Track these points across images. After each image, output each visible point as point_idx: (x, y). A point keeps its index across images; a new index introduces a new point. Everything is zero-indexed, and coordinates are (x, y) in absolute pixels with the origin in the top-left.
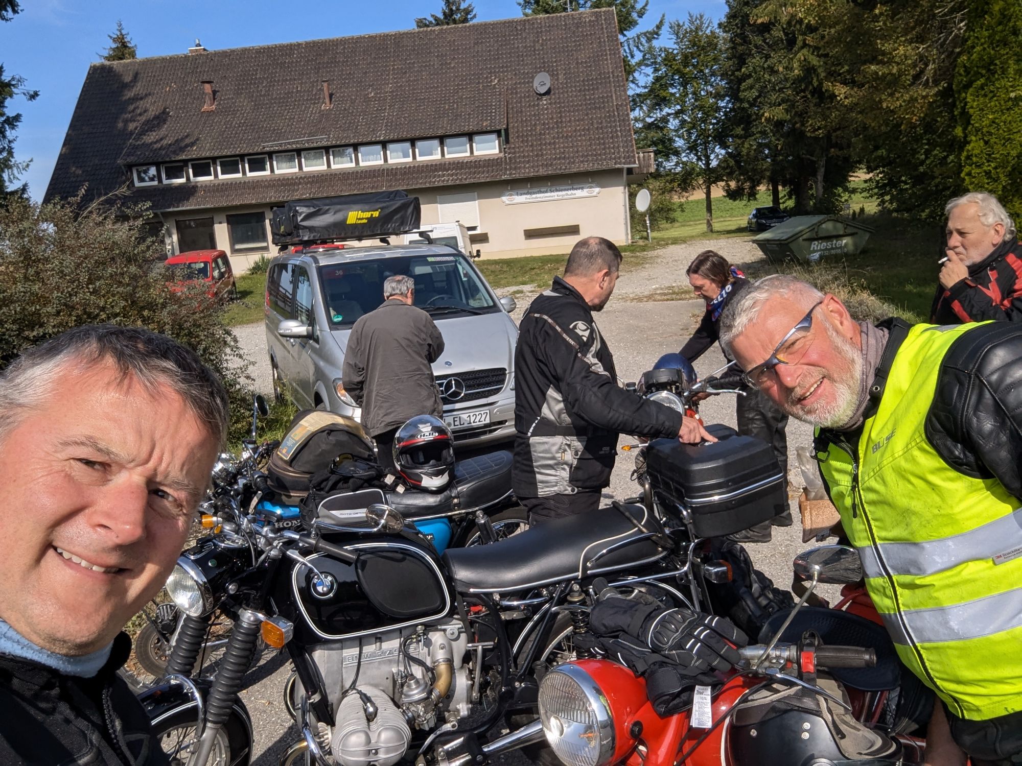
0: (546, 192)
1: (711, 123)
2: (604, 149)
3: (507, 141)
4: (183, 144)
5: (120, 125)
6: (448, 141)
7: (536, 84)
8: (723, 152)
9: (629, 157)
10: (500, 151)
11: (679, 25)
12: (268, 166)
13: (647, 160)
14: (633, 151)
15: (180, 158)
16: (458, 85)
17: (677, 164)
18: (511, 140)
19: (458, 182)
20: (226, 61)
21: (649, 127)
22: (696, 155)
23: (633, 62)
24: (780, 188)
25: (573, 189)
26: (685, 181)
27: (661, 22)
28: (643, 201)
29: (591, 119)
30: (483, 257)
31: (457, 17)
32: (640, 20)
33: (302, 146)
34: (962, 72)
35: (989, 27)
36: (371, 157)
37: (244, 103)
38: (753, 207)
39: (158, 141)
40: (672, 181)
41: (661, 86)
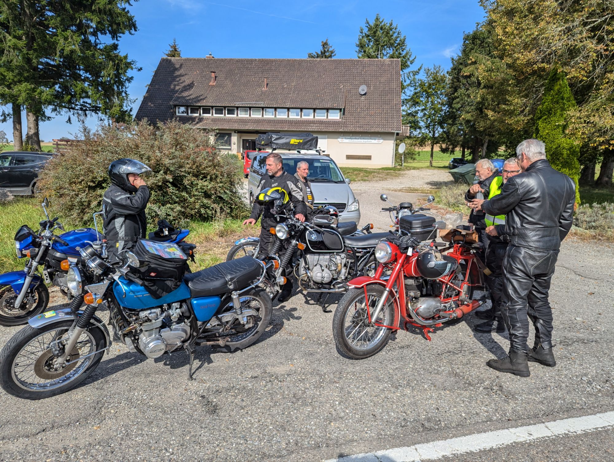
0: (359, 139)
1: (438, 116)
2: (387, 123)
3: (344, 114)
4: (199, 99)
5: (172, 87)
6: (317, 111)
7: (360, 90)
8: (442, 130)
9: (398, 128)
10: (340, 118)
11: (428, 70)
12: (236, 113)
13: (406, 130)
14: (400, 125)
15: (197, 105)
16: (325, 86)
17: (419, 133)
18: (346, 114)
19: (319, 130)
20: (222, 64)
21: (409, 114)
22: (429, 130)
23: (405, 84)
24: (466, 150)
25: (371, 139)
26: (422, 142)
27: (421, 67)
28: (402, 149)
29: (382, 109)
31: (327, 54)
32: (411, 65)
33: (252, 106)
34: (539, 112)
35: (552, 95)
36: (282, 115)
37: (228, 83)
38: (452, 157)
39: (189, 96)
40: (416, 141)
41: (417, 96)
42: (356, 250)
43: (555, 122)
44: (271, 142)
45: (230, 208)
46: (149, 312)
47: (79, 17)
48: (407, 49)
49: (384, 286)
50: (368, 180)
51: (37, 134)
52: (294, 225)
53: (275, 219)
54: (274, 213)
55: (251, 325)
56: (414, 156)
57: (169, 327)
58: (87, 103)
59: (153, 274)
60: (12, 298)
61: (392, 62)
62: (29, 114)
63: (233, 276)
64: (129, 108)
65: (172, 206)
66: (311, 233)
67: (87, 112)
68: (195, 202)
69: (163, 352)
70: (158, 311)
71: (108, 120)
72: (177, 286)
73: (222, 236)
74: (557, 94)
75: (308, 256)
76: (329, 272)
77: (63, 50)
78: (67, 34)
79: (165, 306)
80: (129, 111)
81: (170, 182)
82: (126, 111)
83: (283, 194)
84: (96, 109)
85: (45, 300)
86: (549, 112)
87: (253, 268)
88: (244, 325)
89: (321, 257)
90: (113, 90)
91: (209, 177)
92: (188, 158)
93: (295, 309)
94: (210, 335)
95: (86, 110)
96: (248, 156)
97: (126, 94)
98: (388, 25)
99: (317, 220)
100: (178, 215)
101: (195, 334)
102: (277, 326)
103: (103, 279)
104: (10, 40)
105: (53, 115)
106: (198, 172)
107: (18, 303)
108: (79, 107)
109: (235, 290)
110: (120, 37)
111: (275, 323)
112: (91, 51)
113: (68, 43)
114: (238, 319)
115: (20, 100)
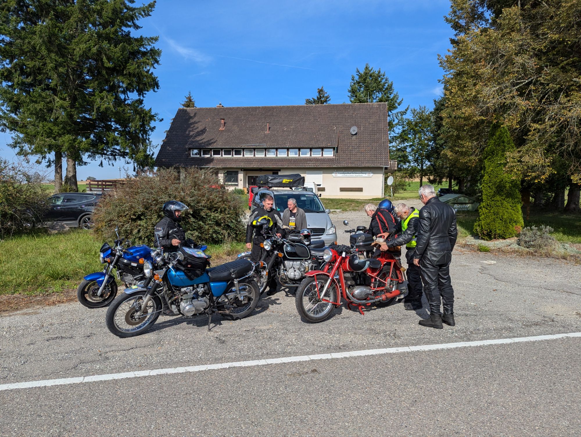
0: (351, 173)
1: (425, 151)
2: (376, 159)
3: (337, 152)
4: (211, 142)
5: (187, 133)
6: (313, 150)
7: (351, 130)
8: (429, 163)
9: (386, 163)
10: (334, 156)
11: (415, 110)
12: (242, 154)
13: (394, 164)
14: (388, 161)
15: (208, 147)
16: (320, 128)
17: (409, 166)
18: (339, 152)
19: (315, 167)
20: (230, 111)
21: (398, 150)
22: (417, 163)
23: (394, 123)
24: (452, 180)
25: (362, 173)
26: (411, 174)
27: (408, 108)
28: (390, 181)
29: (372, 146)
30: (322, 197)
31: (323, 99)
32: (398, 107)
33: (256, 147)
34: (485, 153)
35: (494, 140)
36: (282, 154)
37: (236, 128)
38: (440, 187)
39: (201, 140)
40: (406, 173)
41: (405, 134)
42: (318, 258)
43: (498, 161)
44: (268, 182)
45: (236, 233)
46: (186, 288)
47: (113, 80)
48: (395, 93)
49: (328, 276)
50: (358, 210)
51: (75, 176)
52: (276, 241)
53: (264, 237)
54: (263, 233)
55: (246, 302)
56: (404, 187)
57: (197, 299)
58: (116, 149)
59: (189, 266)
60: (96, 289)
61: (379, 105)
62: (69, 160)
63: (235, 270)
64: (152, 153)
65: (192, 233)
66: (287, 246)
67: (116, 157)
68: (209, 229)
69: (193, 313)
70: (191, 288)
71: (134, 163)
72: (202, 274)
73: (229, 255)
74: (498, 139)
75: (286, 262)
76: (299, 272)
77: (99, 107)
78: (103, 95)
79: (195, 286)
80: (151, 155)
81: (190, 214)
82: (149, 155)
83: (269, 220)
84: (123, 154)
85: (115, 291)
86: (492, 153)
87: (247, 265)
88: (241, 301)
89: (295, 263)
90: (139, 137)
91: (219, 210)
92: (204, 196)
93: (278, 299)
94: (221, 306)
95: (116, 155)
96: (252, 191)
97: (149, 140)
98: (377, 73)
99: (291, 237)
100: (196, 239)
101: (212, 304)
102: (265, 308)
103: (163, 268)
104: (58, 101)
105: (88, 160)
106: (211, 206)
107: (99, 292)
108: (109, 152)
109: (236, 278)
110: (145, 94)
111: (263, 306)
112: (122, 107)
113: (104, 102)
114: (238, 297)
115: (64, 148)
